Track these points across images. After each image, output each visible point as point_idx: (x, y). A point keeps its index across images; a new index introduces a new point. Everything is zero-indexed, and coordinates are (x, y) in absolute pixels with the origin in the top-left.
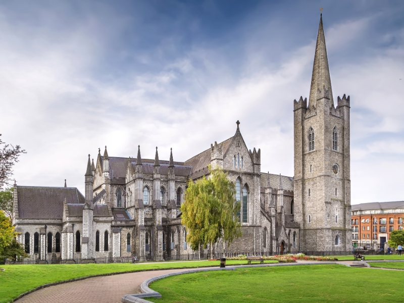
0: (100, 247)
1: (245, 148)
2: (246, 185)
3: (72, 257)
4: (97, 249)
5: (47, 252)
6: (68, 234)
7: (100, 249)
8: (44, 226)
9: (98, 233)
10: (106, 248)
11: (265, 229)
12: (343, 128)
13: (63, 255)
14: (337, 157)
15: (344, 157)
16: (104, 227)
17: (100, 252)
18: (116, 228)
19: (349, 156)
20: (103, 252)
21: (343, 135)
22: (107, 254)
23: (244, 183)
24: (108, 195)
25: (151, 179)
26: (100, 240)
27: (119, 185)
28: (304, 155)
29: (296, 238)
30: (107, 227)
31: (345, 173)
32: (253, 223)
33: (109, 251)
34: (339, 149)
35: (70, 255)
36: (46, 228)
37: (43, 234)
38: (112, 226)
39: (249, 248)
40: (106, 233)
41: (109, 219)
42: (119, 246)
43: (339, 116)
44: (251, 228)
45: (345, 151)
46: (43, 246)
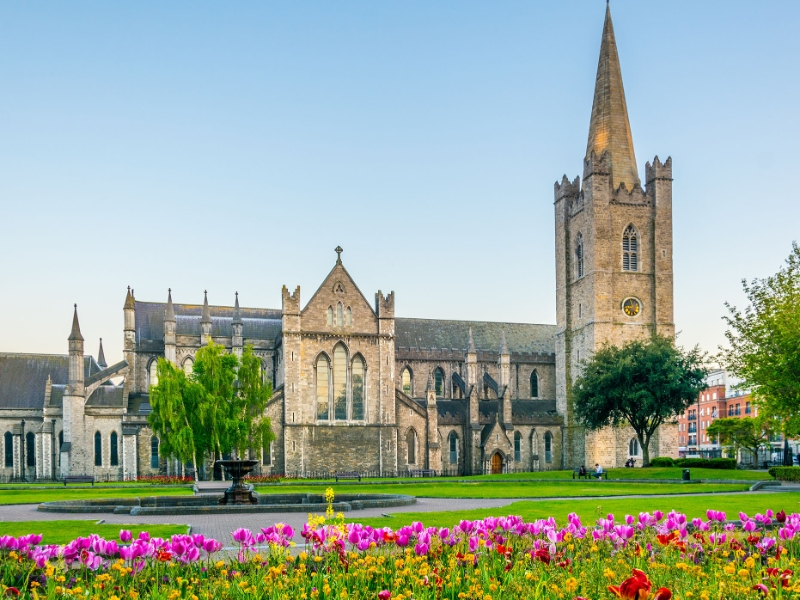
0: (103, 459)
1: (355, 292)
2: (359, 355)
3: (50, 474)
4: (98, 462)
5: (26, 465)
6: (44, 436)
7: (103, 463)
8: (19, 422)
9: (98, 435)
10: (114, 461)
11: (412, 430)
12: (654, 224)
13: (37, 470)
14: (635, 283)
15: (654, 282)
16: (109, 426)
17: (103, 466)
18: (130, 429)
19: (671, 276)
20: (109, 466)
21: (653, 238)
22: (115, 470)
23: (352, 352)
24: (131, 370)
25: (198, 345)
26: (102, 447)
27: (153, 353)
28: (569, 287)
29: (552, 445)
30: (115, 425)
31: (657, 313)
32: (378, 419)
33: (119, 466)
34: (642, 266)
35: (47, 471)
36: (23, 424)
37: (17, 435)
38: (123, 424)
39: (369, 465)
40: (114, 435)
41: (118, 411)
42: (135, 457)
43: (640, 202)
44: (372, 429)
45: (657, 270)
46: (17, 455)
